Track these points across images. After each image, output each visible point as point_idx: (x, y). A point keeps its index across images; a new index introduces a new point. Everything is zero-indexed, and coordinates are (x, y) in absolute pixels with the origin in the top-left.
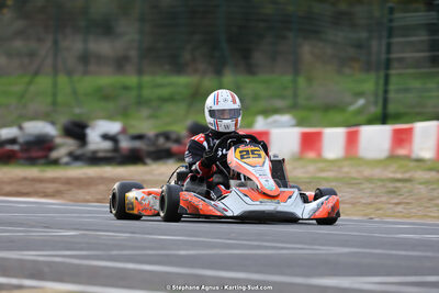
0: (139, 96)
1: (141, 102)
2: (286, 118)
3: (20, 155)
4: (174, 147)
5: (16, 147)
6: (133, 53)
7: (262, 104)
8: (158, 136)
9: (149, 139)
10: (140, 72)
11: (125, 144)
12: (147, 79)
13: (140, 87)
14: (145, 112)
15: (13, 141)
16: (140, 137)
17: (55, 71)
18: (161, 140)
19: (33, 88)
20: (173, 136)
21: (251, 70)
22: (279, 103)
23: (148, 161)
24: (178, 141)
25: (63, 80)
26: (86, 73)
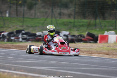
0: (74, 25)
1: (74, 26)
2: (113, 32)
3: (42, 39)
4: (83, 39)
5: (41, 37)
6: (73, 13)
7: (107, 28)
8: (78, 35)
9: (76, 36)
10: (74, 18)
11: (70, 37)
12: (76, 20)
13: (74, 22)
14: (75, 29)
15: (40, 36)
16: (74, 36)
17: (52, 17)
18: (79, 37)
19: (46, 22)
20: (83, 36)
21: (104, 19)
22: (111, 28)
23: (76, 42)
24: (84, 37)
25: (54, 19)
26: (60, 18)
